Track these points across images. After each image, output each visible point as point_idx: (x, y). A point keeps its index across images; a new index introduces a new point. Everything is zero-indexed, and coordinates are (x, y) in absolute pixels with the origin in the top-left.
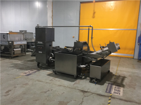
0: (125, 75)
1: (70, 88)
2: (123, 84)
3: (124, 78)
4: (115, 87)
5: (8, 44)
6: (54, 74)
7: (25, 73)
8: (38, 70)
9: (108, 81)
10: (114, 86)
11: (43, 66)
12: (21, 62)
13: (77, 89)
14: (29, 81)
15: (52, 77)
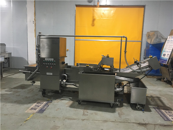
0: (155, 95)
1: (120, 122)
2: (167, 106)
4: (166, 112)
6: (78, 104)
7: (34, 109)
8: (49, 101)
9: (150, 105)
10: (163, 111)
11: (49, 94)
13: (130, 122)
14: (54, 121)
15: (80, 110)
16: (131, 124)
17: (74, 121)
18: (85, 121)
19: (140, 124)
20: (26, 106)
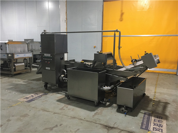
0: (167, 100)
1: (87, 121)
2: (165, 114)
3: (166, 105)
4: (155, 119)
5: (6, 58)
6: (67, 99)
7: (27, 98)
8: (46, 94)
9: (144, 109)
10: (153, 118)
11: (52, 88)
12: (23, 82)
13: (98, 122)
14: (30, 111)
15: (63, 104)
16: (97, 124)
17: (46, 113)
18: (56, 114)
19: (107, 126)
20: (24, 95)
